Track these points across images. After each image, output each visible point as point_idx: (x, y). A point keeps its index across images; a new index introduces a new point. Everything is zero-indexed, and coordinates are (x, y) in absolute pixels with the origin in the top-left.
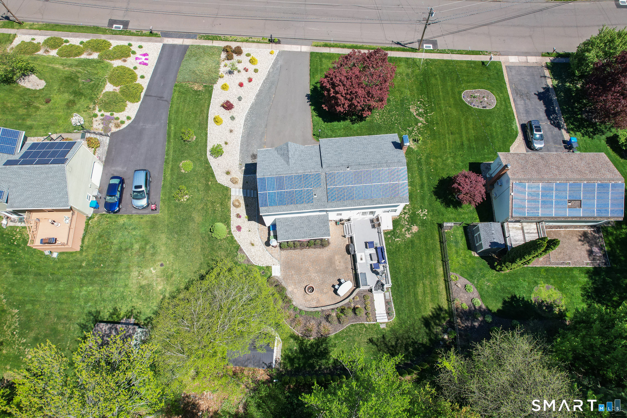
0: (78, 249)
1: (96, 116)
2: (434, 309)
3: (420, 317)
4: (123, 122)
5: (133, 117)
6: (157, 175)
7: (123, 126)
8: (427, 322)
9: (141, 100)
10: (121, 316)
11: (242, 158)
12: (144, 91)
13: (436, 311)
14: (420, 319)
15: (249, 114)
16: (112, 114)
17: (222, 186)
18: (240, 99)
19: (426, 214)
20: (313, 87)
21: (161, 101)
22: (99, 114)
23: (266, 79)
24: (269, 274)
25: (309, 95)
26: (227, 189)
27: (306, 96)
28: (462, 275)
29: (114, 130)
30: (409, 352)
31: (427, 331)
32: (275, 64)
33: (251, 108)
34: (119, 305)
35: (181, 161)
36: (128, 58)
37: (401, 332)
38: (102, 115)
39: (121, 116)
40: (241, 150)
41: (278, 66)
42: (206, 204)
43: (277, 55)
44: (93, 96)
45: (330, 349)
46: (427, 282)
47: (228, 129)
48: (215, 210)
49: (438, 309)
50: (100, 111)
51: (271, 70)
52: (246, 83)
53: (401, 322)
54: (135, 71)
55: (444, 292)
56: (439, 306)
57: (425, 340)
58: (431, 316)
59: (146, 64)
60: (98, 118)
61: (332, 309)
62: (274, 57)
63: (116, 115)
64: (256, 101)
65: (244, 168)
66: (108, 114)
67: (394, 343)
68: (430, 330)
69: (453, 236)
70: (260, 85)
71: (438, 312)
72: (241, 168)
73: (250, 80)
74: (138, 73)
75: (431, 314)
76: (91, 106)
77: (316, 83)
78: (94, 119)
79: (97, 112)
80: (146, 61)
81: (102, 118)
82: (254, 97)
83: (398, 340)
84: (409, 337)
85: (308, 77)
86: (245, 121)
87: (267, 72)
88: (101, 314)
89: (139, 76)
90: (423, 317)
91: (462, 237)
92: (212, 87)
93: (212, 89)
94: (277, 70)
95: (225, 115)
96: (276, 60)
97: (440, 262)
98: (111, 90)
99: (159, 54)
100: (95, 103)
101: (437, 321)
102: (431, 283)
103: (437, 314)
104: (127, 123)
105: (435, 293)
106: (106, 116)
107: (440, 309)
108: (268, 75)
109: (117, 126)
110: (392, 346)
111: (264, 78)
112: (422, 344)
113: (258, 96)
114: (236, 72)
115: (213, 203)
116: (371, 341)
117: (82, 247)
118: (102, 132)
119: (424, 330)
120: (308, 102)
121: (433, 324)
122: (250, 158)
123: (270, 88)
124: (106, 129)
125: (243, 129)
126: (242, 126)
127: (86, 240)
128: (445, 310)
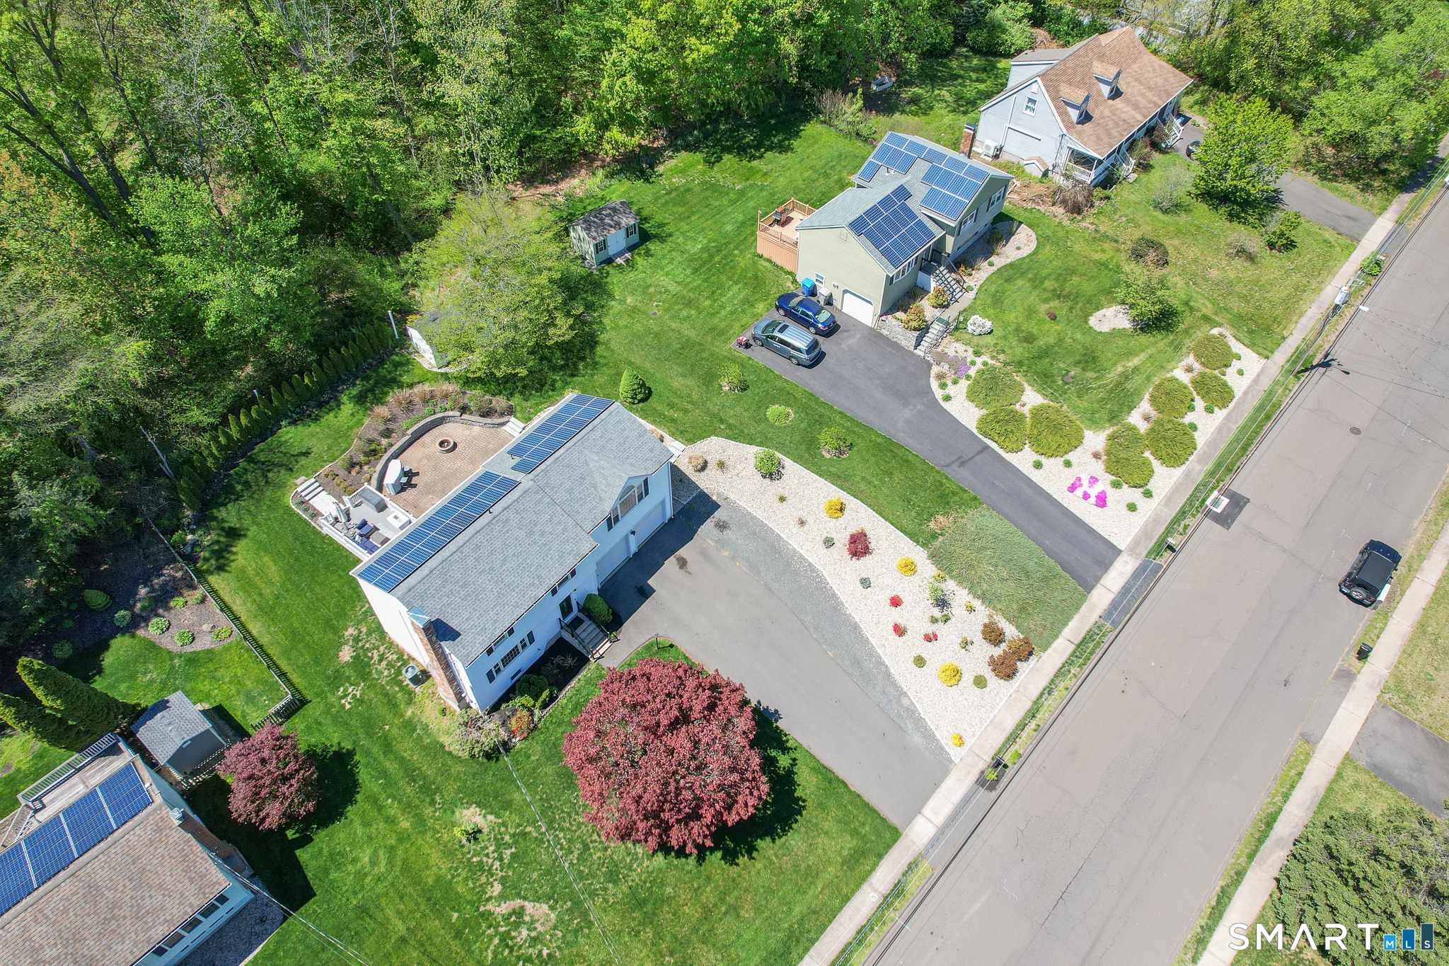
0: (759, 251)
1: (977, 354)
2: (233, 561)
3: (250, 534)
4: (943, 386)
5: (946, 405)
6: (798, 374)
7: (934, 385)
8: (234, 534)
9: (980, 436)
10: (636, 257)
11: (736, 509)
12: (1001, 452)
13: (227, 559)
14: (248, 530)
15: (821, 582)
16: (968, 377)
17: (702, 438)
18: (866, 583)
19: (343, 701)
20: (789, 745)
21: (953, 458)
22: (979, 361)
23: (888, 674)
24: (519, 415)
25: (776, 721)
26: (691, 441)
27: (776, 711)
28: (210, 651)
29: (935, 370)
30: (238, 483)
31: (226, 525)
32: (919, 723)
33: (834, 594)
34: (651, 260)
35: (795, 413)
36: (1103, 467)
37: (268, 494)
38: (973, 363)
39: (959, 391)
40: (753, 518)
41: (909, 726)
42: (692, 402)
43: (942, 748)
44: (1025, 368)
45: (358, 407)
46: (267, 591)
47: (810, 520)
48: (672, 408)
49: (225, 565)
50: (985, 364)
51: (905, 702)
52: (896, 615)
53: (275, 504)
54: (1060, 461)
55: (227, 599)
56: (226, 571)
57: (222, 513)
58: (232, 546)
59: (1072, 488)
60: (970, 357)
61: (392, 445)
62: (944, 736)
63: (964, 384)
64: (845, 614)
65: (714, 498)
66: (973, 372)
67: (270, 475)
68: (223, 529)
69: (266, 705)
70: (879, 651)
71: (222, 561)
72: (719, 495)
73: (899, 631)
74: (1053, 465)
75: (234, 549)
76: (1002, 357)
77: (794, 760)
78: (971, 350)
79: (985, 358)
80: (1079, 492)
81: (969, 360)
82: (857, 618)
83: (267, 482)
84: (251, 497)
85: (827, 759)
86: (810, 564)
87: (905, 689)
88: (658, 243)
89: (1042, 459)
90: (245, 536)
91: (244, 717)
92: (924, 545)
93: (917, 542)
94: (899, 715)
95: (842, 530)
96: (929, 736)
97: (264, 640)
98: (1024, 398)
99: (1094, 527)
100: (1006, 364)
101: (216, 547)
102: (260, 594)
103: (223, 557)
104: (939, 394)
105: (246, 585)
106: (969, 368)
107: (221, 569)
108: (895, 685)
109: (940, 377)
110: (269, 471)
111: (892, 671)
112: (225, 505)
113: (855, 628)
114: (936, 612)
115: (686, 411)
116: (306, 454)
117: (761, 257)
118: (939, 349)
119: (233, 522)
120: (759, 702)
121: (222, 539)
122: (724, 518)
123: (857, 663)
124: (941, 358)
125: (794, 550)
126: (802, 552)
127: (766, 264)
128: (211, 573)
